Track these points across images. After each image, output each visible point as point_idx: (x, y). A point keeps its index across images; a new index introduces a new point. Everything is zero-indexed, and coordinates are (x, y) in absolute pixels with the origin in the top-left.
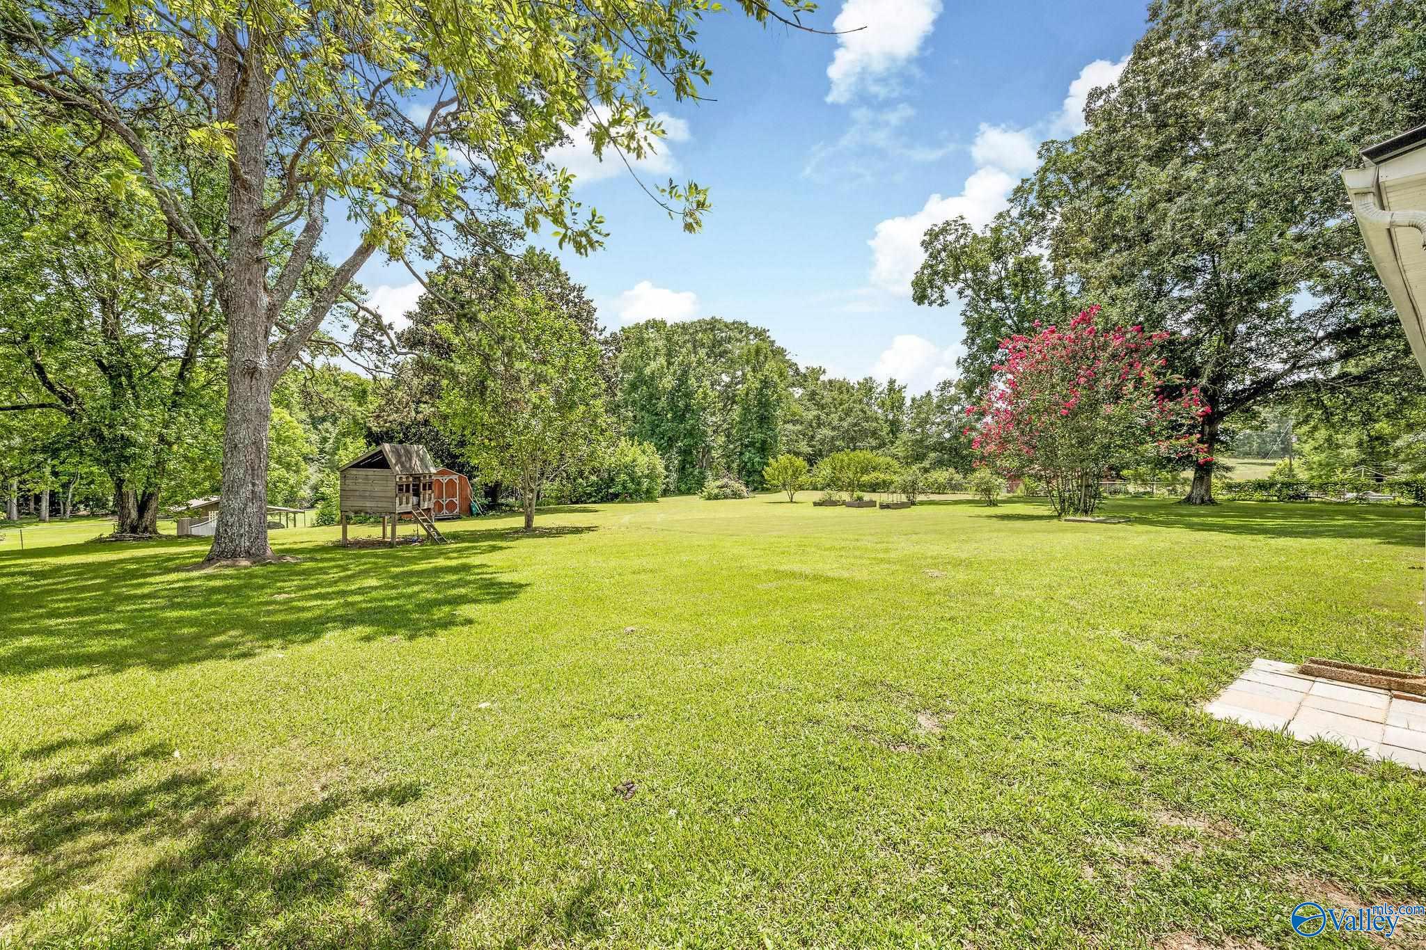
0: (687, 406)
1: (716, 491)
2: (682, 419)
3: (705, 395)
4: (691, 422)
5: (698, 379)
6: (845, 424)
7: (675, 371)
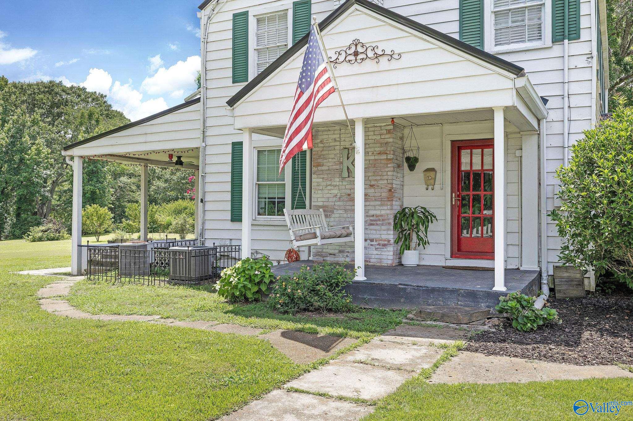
0: (22, 160)
1: (40, 234)
2: (17, 171)
3: (39, 152)
4: (25, 174)
5: (33, 138)
6: (175, 178)
7: (9, 130)
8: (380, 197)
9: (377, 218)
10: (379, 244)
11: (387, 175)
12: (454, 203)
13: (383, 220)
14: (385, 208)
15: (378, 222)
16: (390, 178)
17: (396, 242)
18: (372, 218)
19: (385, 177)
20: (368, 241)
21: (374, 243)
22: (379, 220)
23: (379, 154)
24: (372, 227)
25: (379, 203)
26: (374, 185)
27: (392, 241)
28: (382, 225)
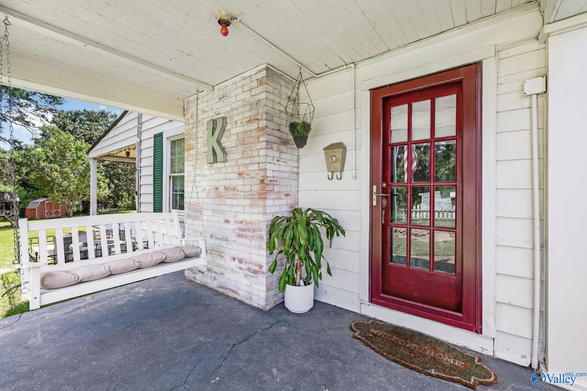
8: (250, 193)
9: (246, 227)
10: (249, 269)
11: (259, 156)
12: (375, 203)
13: (254, 230)
14: (256, 210)
15: (248, 234)
16: (262, 160)
17: (272, 270)
18: (240, 226)
19: (256, 160)
20: (237, 261)
21: (243, 266)
22: (249, 230)
23: (249, 121)
24: (241, 240)
25: (248, 202)
26: (243, 174)
27: (265, 269)
28: (253, 237)
